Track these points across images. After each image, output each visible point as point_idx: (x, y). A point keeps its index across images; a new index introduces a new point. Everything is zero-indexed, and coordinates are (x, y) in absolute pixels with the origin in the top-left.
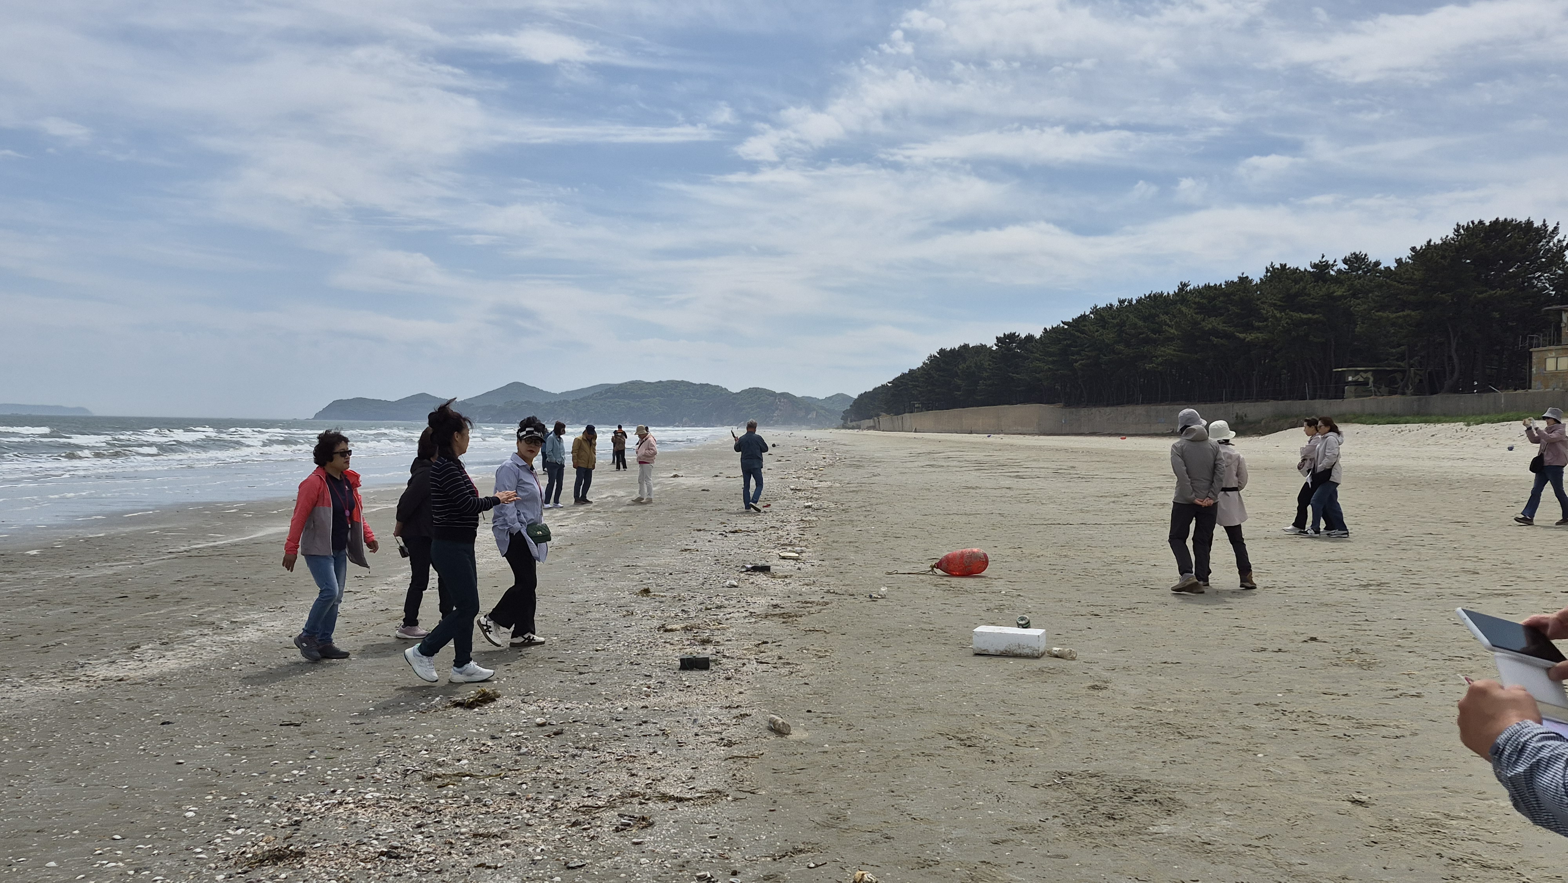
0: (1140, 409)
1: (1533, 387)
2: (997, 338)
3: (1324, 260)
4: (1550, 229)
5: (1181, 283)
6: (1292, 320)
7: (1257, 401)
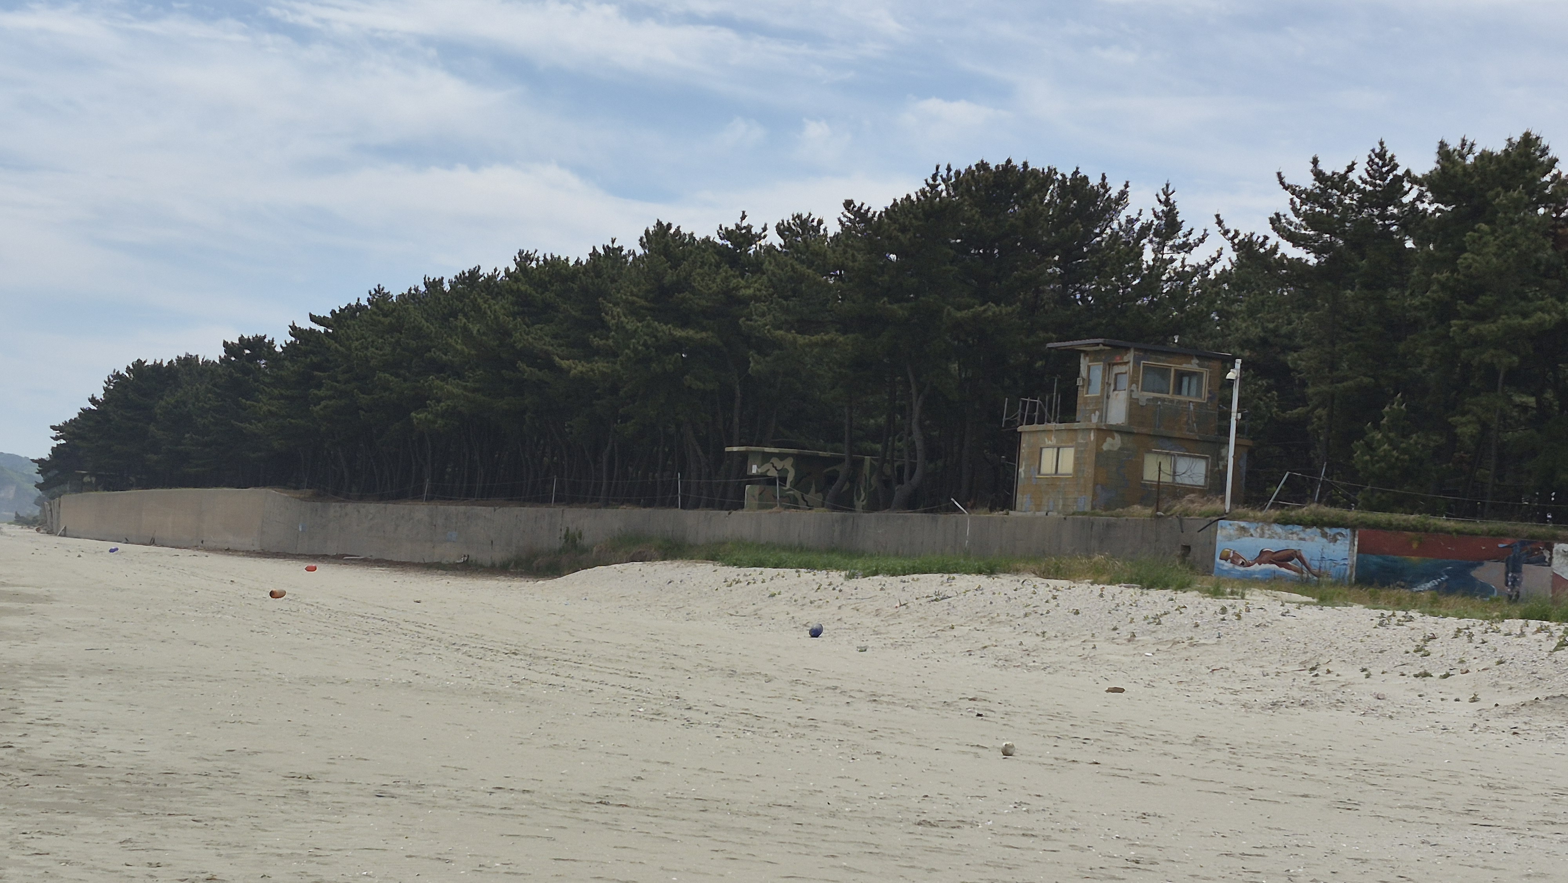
0: (421, 511)
1: (1018, 506)
2: (225, 344)
3: (745, 223)
4: (1114, 193)
5: (520, 253)
6: (657, 340)
7: (607, 505)
